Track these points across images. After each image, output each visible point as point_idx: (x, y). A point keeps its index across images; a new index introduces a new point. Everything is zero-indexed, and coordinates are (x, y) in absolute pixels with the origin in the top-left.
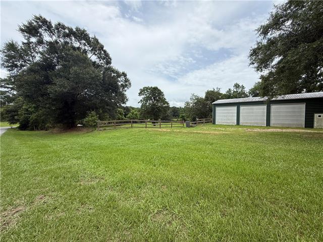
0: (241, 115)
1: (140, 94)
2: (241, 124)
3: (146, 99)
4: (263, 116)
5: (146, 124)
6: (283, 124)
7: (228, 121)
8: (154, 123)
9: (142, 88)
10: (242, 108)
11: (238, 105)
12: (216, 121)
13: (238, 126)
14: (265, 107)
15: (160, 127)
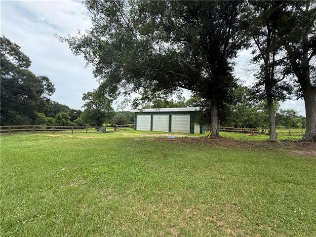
0: (153, 122)
1: (84, 98)
4: (167, 124)
6: (178, 130)
7: (145, 128)
9: (86, 93)
10: (154, 116)
12: (137, 127)
13: (152, 132)
14: (168, 116)
15: (72, 133)
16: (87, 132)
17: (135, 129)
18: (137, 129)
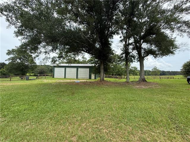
0: (66, 73)
2: (66, 77)
4: (75, 73)
6: (82, 77)
7: (61, 76)
10: (67, 69)
11: (65, 67)
12: (55, 76)
13: (65, 79)
14: (76, 69)
16: (11, 80)
17: (53, 77)
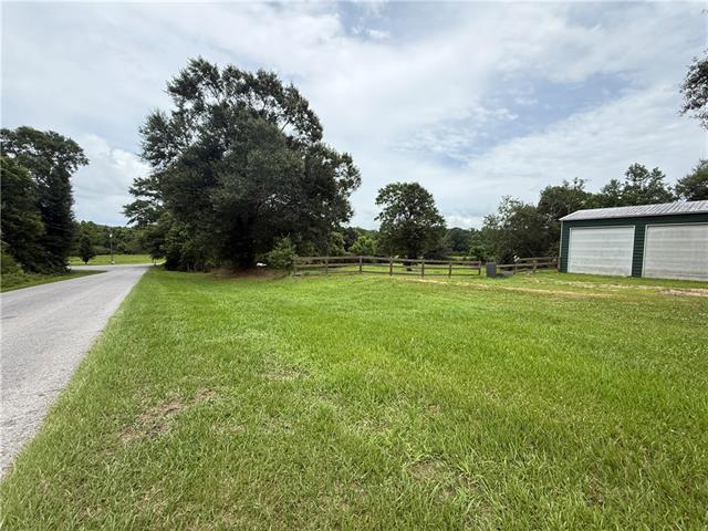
0: (647, 249)
1: (379, 200)
2: (646, 274)
3: (392, 212)
5: (391, 267)
7: (606, 267)
8: (409, 264)
9: (385, 188)
10: (652, 231)
11: (640, 223)
13: (637, 280)
15: (423, 275)
16: (450, 274)
17: (563, 269)
18: (570, 270)
